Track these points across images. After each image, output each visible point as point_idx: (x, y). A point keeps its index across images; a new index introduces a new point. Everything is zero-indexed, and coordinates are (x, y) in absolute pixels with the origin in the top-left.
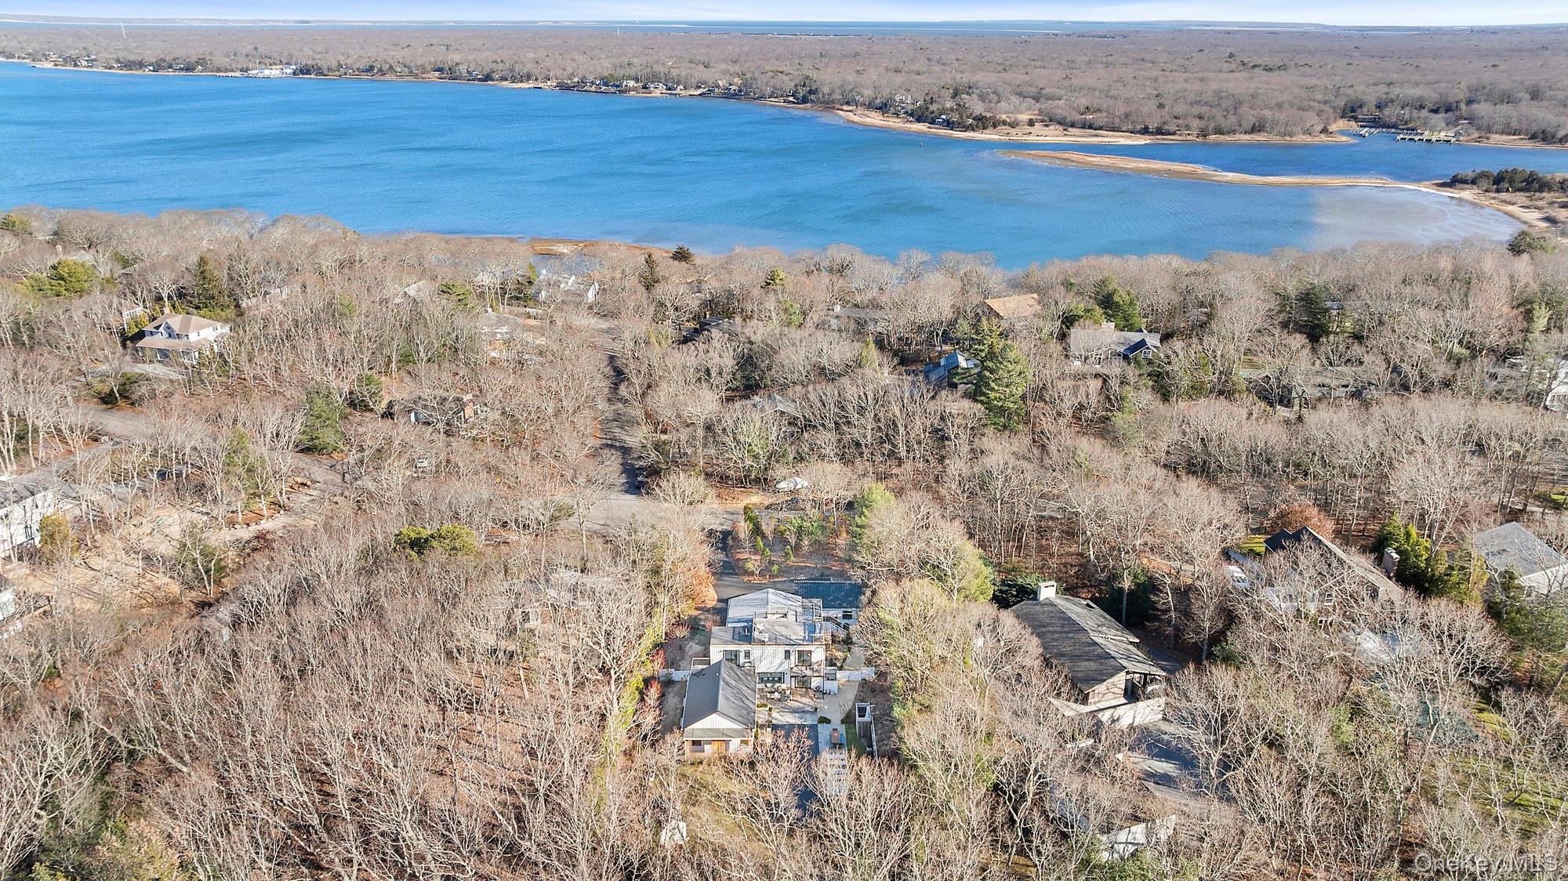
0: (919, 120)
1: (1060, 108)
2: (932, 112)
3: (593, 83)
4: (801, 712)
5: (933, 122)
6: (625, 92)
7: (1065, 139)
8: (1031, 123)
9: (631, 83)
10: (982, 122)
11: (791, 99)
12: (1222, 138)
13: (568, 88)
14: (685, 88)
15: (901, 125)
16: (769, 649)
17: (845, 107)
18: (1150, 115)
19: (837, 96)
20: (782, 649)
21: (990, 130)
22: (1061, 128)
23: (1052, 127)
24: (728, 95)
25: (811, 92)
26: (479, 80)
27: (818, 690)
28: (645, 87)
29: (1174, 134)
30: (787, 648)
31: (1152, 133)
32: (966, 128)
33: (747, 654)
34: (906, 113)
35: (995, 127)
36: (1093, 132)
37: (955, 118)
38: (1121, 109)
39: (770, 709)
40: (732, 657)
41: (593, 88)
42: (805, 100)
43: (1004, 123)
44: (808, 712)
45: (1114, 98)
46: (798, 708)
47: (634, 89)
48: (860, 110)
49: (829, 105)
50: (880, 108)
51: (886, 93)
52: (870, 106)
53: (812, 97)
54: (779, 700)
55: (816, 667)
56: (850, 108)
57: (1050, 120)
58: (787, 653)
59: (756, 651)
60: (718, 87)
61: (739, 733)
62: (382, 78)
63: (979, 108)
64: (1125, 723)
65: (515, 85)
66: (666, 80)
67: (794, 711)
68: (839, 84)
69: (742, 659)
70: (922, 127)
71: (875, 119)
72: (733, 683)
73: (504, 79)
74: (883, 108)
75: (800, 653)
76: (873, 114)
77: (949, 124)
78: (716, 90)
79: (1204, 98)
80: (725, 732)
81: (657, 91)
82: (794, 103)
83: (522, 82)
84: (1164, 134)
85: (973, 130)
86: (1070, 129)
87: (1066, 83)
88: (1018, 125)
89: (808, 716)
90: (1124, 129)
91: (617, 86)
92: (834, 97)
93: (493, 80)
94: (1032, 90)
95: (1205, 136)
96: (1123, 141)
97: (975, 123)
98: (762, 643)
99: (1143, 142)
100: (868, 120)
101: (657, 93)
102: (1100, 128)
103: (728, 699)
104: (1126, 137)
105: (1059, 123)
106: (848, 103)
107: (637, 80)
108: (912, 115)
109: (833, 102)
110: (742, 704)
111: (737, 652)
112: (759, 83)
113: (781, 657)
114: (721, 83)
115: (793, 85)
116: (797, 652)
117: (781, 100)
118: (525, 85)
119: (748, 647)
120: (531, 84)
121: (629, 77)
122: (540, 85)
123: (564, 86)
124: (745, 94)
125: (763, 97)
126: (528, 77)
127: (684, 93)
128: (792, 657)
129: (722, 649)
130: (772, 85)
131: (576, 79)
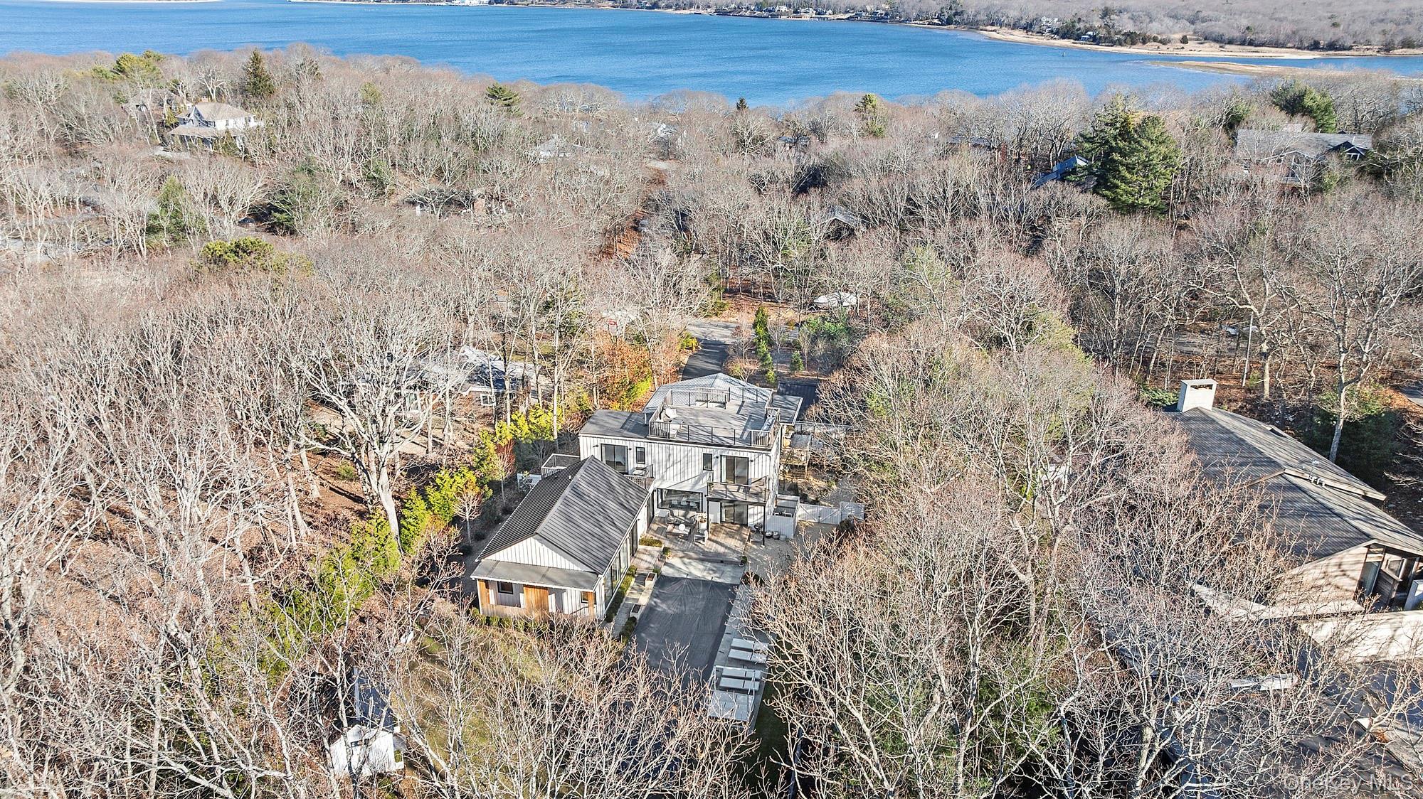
0: (1063, 37)
1: (1218, 28)
2: (1079, 29)
3: (748, 8)
4: (716, 560)
5: (1078, 38)
6: (777, 16)
7: (1222, 54)
8: (1184, 40)
9: (784, 8)
10: (1131, 38)
11: (936, 21)
12: (1410, 51)
13: (725, 14)
14: (834, 13)
15: (1045, 41)
16: (678, 451)
17: (989, 28)
18: (1323, 31)
19: (982, 17)
20: (698, 453)
21: (1139, 45)
22: (1218, 45)
23: (1207, 45)
24: (875, 18)
25: (956, 14)
26: (647, 8)
27: (760, 530)
28: (796, 12)
29: (1350, 48)
30: (708, 450)
31: (1323, 49)
32: (1113, 43)
33: (641, 456)
34: (1051, 32)
35: (1144, 42)
36: (1253, 48)
37: (1103, 33)
38: (1286, 28)
39: (666, 550)
40: (615, 458)
41: (748, 13)
42: (949, 22)
43: (1155, 39)
44: (731, 563)
45: (1281, 20)
46: (717, 554)
47: (786, 14)
48: (1004, 29)
49: (973, 25)
50: (1025, 28)
51: (1032, 15)
52: (1015, 26)
53: (957, 18)
54: (686, 537)
55: (754, 488)
56: (993, 28)
57: (1206, 38)
58: (707, 459)
59: (656, 451)
60: (866, 11)
61: (574, 580)
62: (563, 6)
63: (1129, 27)
64: (1363, 651)
65: (678, 12)
66: (817, 6)
67: (706, 558)
68: (985, 6)
69: (632, 463)
70: (1067, 43)
71: (1019, 36)
72: (593, 493)
73: (669, 7)
74: (1028, 28)
75: (731, 462)
76: (1017, 32)
77: (1095, 40)
78: (864, 14)
79: (1390, 15)
80: (549, 574)
81: (807, 15)
82: (938, 24)
83: (684, 9)
84: (1336, 49)
85: (1121, 45)
86: (1227, 46)
87: (1226, 7)
88: (1170, 41)
89: (728, 569)
90: (1289, 45)
91: (770, 11)
92: (979, 18)
93: (659, 8)
94: (1189, 13)
95: (1388, 50)
96: (1287, 56)
97: (1123, 38)
98: (666, 438)
99: (1311, 57)
100: (1011, 38)
101: (806, 17)
102: (1262, 45)
103: (569, 519)
104: (1292, 53)
105: (1216, 41)
106: (992, 25)
107: (789, 6)
108: (1057, 33)
109: (977, 23)
110: (597, 530)
111: (624, 450)
112: (906, 7)
113: (697, 466)
114: (868, 8)
115: (939, 8)
116: (724, 460)
117: (926, 22)
118: (687, 12)
119: (642, 443)
120: (693, 11)
121: (782, 4)
122: (700, 11)
123: (721, 12)
124: (892, 17)
125: (908, 20)
126: (691, 6)
127: (832, 17)
128: (716, 468)
129: (600, 441)
130: (918, 8)
131: (733, 6)
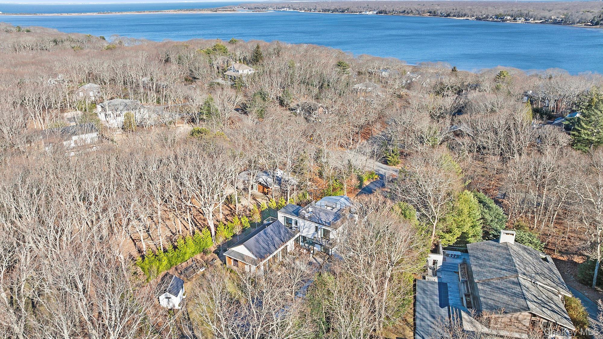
3: (491, 17)
6: (504, 21)
9: (509, 18)
11: (589, 24)
13: (480, 19)
14: (534, 20)
16: (307, 223)
20: (314, 225)
24: (555, 22)
25: (602, 20)
26: (444, 16)
28: (515, 19)
30: (317, 225)
33: (296, 223)
40: (289, 222)
41: (491, 20)
42: (597, 24)
47: (510, 20)
58: (317, 227)
59: (301, 222)
60: (551, 19)
62: (407, 15)
65: (458, 18)
66: (527, 16)
69: (293, 225)
72: (272, 233)
73: (454, 16)
75: (325, 231)
78: (550, 20)
82: (590, 25)
91: (502, 19)
93: (450, 16)
98: (304, 218)
101: (520, 22)
103: (258, 241)
107: (512, 16)
110: (266, 247)
111: (291, 220)
112: (573, 16)
113: (313, 230)
114: (553, 17)
115: (592, 17)
116: (322, 229)
117: (583, 24)
118: (462, 18)
119: (297, 218)
120: (465, 18)
121: (509, 15)
122: (469, 18)
123: (478, 19)
124: (564, 22)
125: (573, 23)
126: (465, 15)
127: (533, 22)
128: (319, 232)
129: (284, 215)
130: (580, 17)
131: (484, 16)
